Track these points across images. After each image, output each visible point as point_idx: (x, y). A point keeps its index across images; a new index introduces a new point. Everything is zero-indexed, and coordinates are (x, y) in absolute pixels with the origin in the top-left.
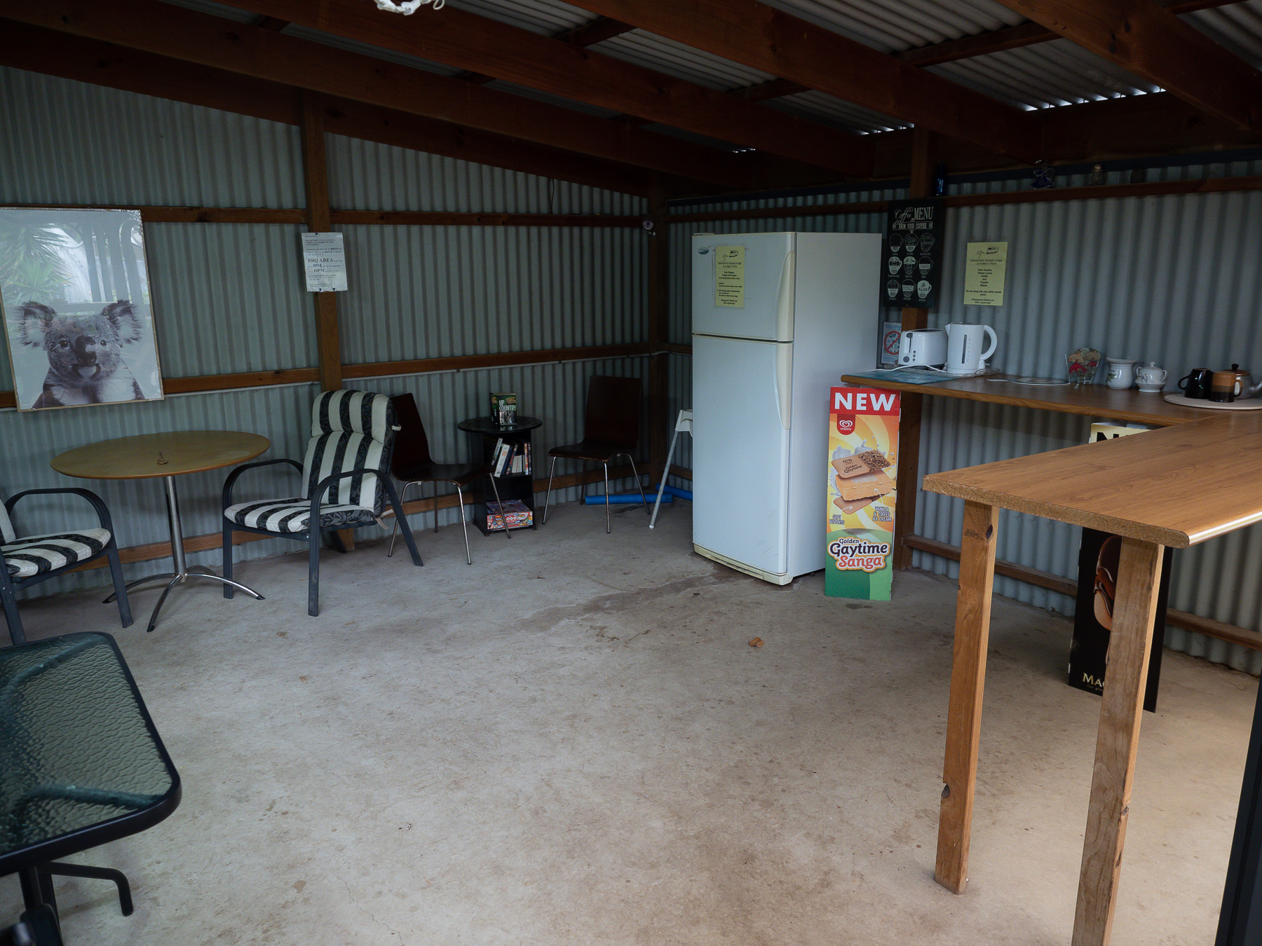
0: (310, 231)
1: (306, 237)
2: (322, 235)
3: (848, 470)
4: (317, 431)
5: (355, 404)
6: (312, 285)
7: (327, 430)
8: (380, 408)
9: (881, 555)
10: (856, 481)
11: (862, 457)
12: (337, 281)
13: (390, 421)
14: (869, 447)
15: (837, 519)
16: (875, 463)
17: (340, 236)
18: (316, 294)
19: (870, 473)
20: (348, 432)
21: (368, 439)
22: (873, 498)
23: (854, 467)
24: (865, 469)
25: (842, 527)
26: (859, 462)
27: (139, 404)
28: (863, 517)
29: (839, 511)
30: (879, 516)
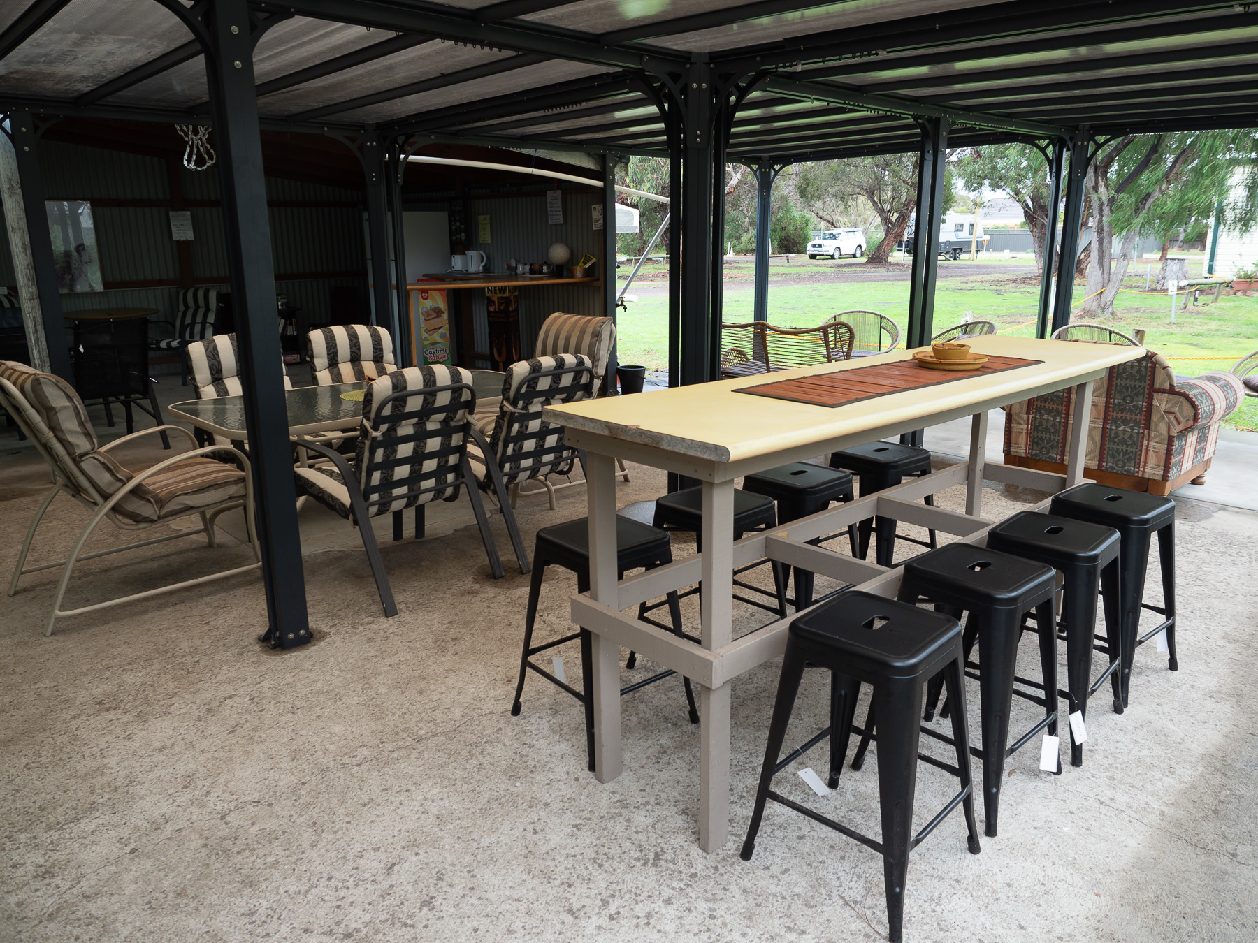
0: (173, 210)
1: (172, 214)
2: (180, 213)
3: (428, 316)
4: (182, 308)
5: (201, 294)
6: (176, 237)
7: (187, 307)
8: (213, 296)
9: (446, 354)
10: (432, 321)
11: (433, 309)
12: (189, 235)
13: (218, 302)
14: (435, 306)
15: (426, 339)
16: (438, 312)
17: (189, 213)
18: (177, 241)
19: (437, 317)
20: (197, 307)
21: (208, 310)
22: (440, 328)
23: (430, 315)
24: (435, 315)
25: (428, 342)
26: (432, 312)
27: (93, 294)
28: (436, 337)
29: (426, 335)
30: (443, 336)
